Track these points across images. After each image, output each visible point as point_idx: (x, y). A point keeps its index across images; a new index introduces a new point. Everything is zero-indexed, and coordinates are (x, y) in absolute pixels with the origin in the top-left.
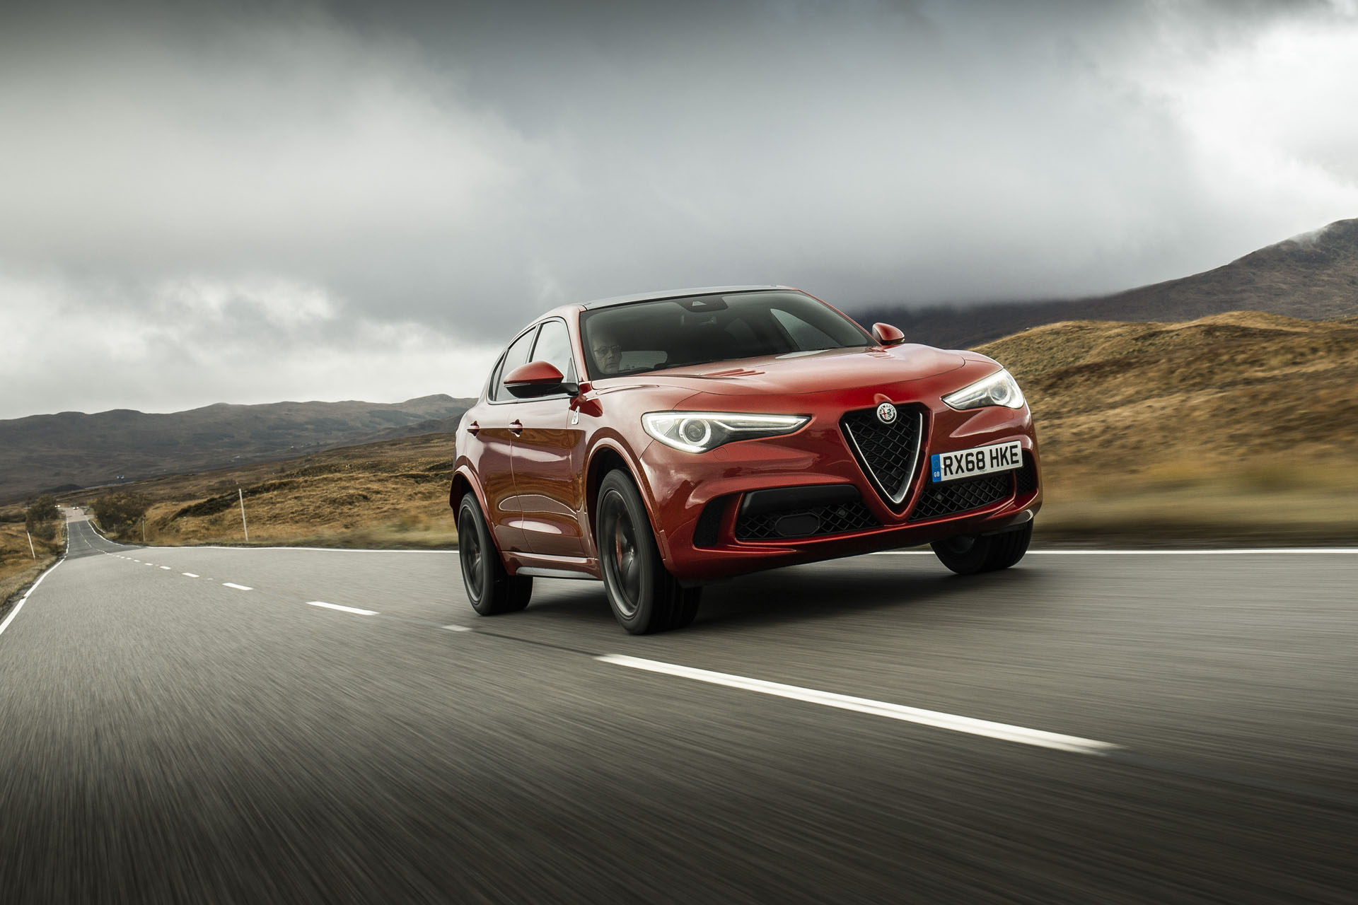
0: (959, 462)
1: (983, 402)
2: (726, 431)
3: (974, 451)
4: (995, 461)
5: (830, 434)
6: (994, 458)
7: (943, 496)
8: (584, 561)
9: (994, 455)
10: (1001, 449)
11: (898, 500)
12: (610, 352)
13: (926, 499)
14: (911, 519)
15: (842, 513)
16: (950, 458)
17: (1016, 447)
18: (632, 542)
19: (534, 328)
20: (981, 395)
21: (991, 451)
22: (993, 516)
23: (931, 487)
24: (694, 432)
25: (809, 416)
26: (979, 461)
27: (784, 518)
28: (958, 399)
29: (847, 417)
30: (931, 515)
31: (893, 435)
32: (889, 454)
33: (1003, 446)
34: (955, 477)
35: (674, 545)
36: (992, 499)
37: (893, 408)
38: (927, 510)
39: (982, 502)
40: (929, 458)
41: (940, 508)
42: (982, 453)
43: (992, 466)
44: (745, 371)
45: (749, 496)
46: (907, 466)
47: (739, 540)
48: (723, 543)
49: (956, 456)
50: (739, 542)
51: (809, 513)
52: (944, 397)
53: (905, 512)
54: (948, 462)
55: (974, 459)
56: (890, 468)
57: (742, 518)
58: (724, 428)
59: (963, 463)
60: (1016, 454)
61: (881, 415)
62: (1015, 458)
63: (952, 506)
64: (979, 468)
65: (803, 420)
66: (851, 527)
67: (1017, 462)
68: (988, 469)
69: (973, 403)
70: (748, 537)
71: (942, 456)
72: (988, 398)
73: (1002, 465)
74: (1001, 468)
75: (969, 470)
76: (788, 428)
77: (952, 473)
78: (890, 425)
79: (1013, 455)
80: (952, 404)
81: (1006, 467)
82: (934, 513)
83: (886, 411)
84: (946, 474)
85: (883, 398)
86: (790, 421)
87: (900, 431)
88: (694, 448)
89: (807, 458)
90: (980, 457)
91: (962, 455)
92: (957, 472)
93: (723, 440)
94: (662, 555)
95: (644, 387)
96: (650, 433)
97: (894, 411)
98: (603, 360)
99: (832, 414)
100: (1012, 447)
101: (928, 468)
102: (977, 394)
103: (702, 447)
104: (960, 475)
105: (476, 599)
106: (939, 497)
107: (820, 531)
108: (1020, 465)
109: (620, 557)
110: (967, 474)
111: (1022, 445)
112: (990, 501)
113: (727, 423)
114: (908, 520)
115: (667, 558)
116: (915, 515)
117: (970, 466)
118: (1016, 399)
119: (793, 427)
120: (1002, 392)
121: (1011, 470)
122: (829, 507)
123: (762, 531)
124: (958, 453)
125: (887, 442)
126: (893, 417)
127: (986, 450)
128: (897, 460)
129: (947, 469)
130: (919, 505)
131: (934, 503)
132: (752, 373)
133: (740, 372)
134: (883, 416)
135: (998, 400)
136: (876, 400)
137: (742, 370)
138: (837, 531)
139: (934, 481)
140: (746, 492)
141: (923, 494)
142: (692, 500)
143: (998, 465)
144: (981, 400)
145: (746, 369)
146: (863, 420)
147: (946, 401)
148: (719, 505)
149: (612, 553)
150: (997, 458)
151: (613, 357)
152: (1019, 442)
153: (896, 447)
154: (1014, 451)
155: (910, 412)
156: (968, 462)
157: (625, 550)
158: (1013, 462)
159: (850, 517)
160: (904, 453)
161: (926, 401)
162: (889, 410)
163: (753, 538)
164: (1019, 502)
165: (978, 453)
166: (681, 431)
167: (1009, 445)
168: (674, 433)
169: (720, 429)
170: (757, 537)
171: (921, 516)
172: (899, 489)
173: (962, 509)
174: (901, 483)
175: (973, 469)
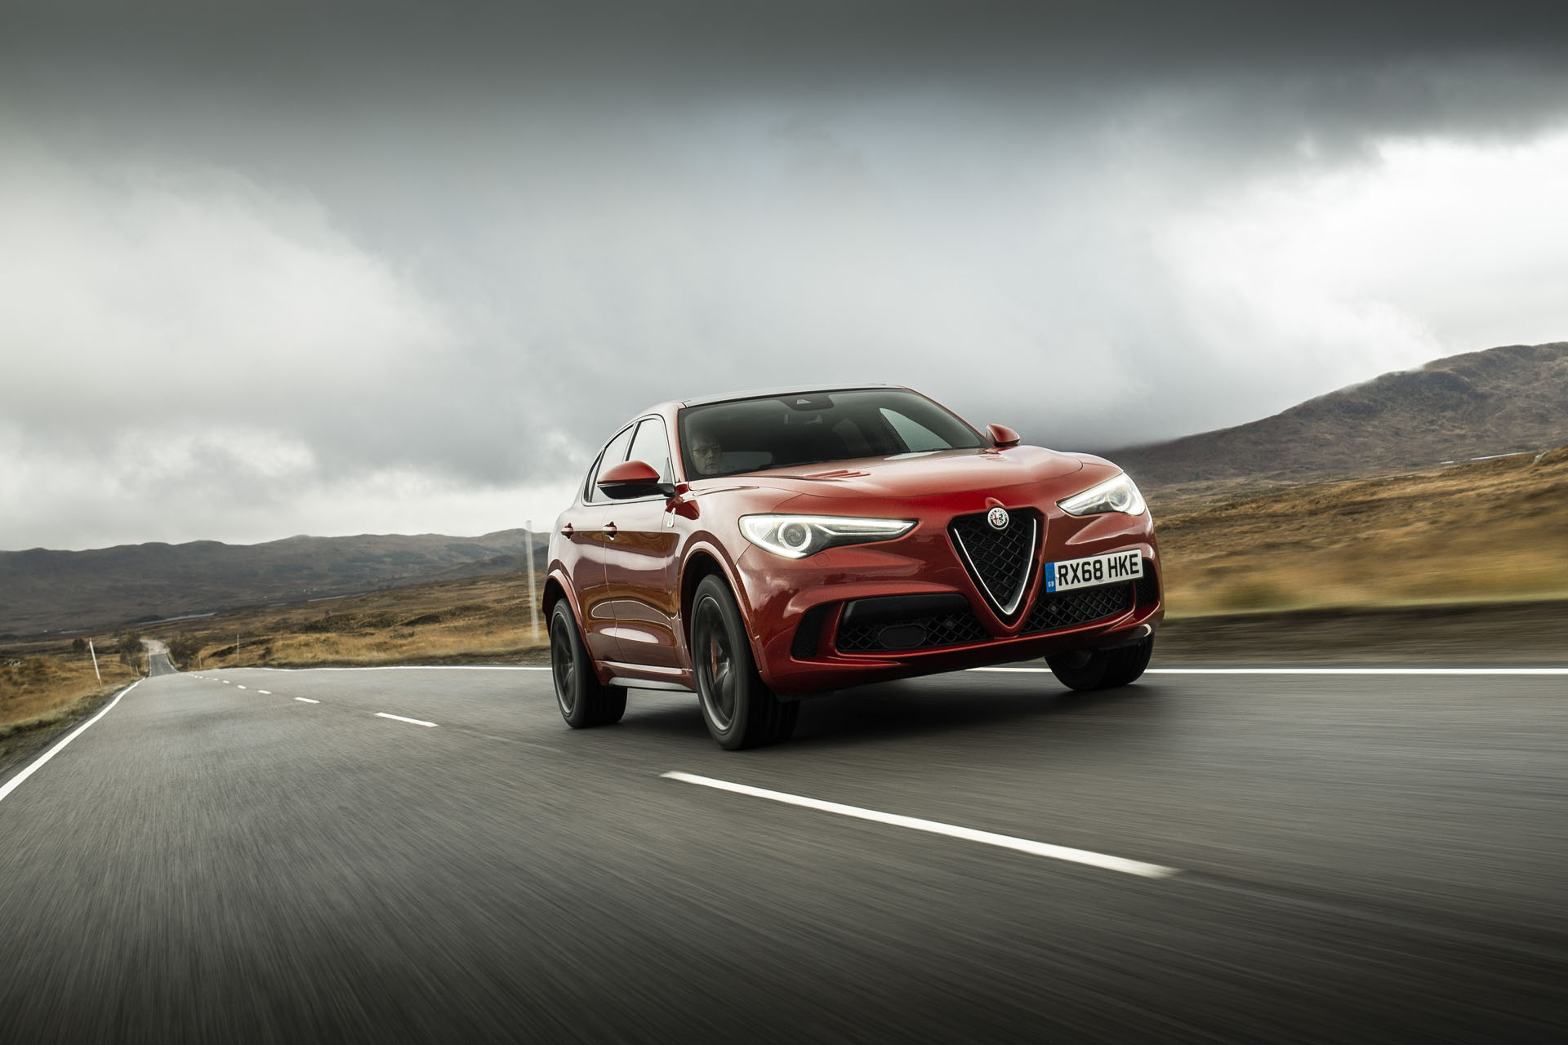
0: (1075, 571)
1: (1101, 508)
2: (827, 535)
3: (1091, 560)
4: (1113, 571)
5: (938, 539)
6: (1113, 567)
7: (1057, 607)
8: (677, 671)
9: (1113, 564)
10: (1120, 558)
11: (1010, 612)
12: (710, 452)
13: (1040, 610)
14: (1023, 631)
15: (950, 624)
16: (1065, 567)
17: (1136, 556)
18: (727, 652)
19: (632, 426)
20: (1099, 500)
21: (1109, 560)
22: (1110, 630)
23: (1046, 598)
24: (793, 536)
25: (916, 521)
26: (1096, 570)
27: (888, 629)
28: (1075, 504)
29: (955, 523)
30: (1045, 628)
31: (1006, 541)
32: (1000, 562)
33: (1123, 555)
34: (1070, 587)
35: (772, 655)
36: (1109, 611)
37: (1005, 513)
38: (1041, 622)
39: (1099, 615)
40: (1044, 565)
41: (1054, 620)
42: (1100, 562)
43: (1110, 576)
44: (850, 472)
45: (851, 606)
46: (1019, 575)
47: (839, 651)
48: (824, 655)
49: (1071, 565)
50: (839, 654)
51: (914, 624)
52: (1059, 502)
53: (1017, 623)
54: (1063, 571)
55: (1091, 568)
56: (1001, 576)
57: (844, 627)
58: (825, 533)
59: (1080, 573)
60: (1136, 564)
61: (992, 521)
62: (1134, 568)
63: (1068, 617)
64: (1096, 578)
65: (909, 525)
66: (959, 639)
67: (1137, 572)
68: (1106, 580)
69: (1091, 508)
70: (850, 648)
71: (1057, 565)
72: (1106, 504)
73: (1121, 575)
74: (1119, 579)
75: (1085, 580)
76: (892, 533)
77: (1067, 583)
78: (1001, 531)
79: (1133, 564)
80: (1068, 510)
81: (1125, 577)
82: (1048, 626)
83: (998, 516)
84: (1060, 584)
85: (993, 503)
86: (895, 526)
87: (1013, 537)
88: (793, 553)
89: (912, 565)
91: (1078, 564)
92: (1072, 582)
93: (825, 545)
94: (758, 666)
95: (743, 488)
96: (746, 536)
97: (1006, 516)
98: (703, 460)
99: (940, 520)
100: (1131, 556)
101: (1041, 576)
102: (1095, 499)
103: (802, 552)
104: (1077, 585)
105: (567, 711)
106: (1054, 608)
107: (925, 644)
108: (1140, 575)
109: (715, 668)
110: (1083, 584)
111: (1142, 555)
112: (1107, 613)
113: (830, 528)
114: (1021, 632)
115: (763, 670)
116: (1030, 625)
117: (1087, 576)
118: (1136, 505)
119: (898, 532)
120: (1122, 499)
121: (1131, 581)
122: (936, 617)
123: (865, 642)
124: (1074, 562)
125: (998, 549)
126: (1005, 523)
127: (1104, 558)
128: (1008, 569)
129: (1063, 578)
130: (1032, 616)
131: (1048, 615)
132: (857, 474)
133: (845, 474)
134: (994, 521)
135: (1117, 505)
136: (988, 505)
137: (846, 472)
138: (944, 643)
139: (1048, 591)
140: (848, 601)
141: (1037, 604)
142: (791, 608)
143: (1117, 575)
144: (1099, 506)
145: (851, 470)
146: (973, 525)
147: (1062, 506)
148: (818, 614)
149: (707, 662)
150: (1115, 567)
151: (713, 457)
152: (1139, 551)
153: (1007, 555)
154: (1134, 560)
155: (1023, 518)
156: (1084, 572)
157: (720, 660)
158: (1133, 572)
159: (958, 628)
160: (1016, 561)
161: (1039, 505)
162: (1001, 515)
163: (855, 649)
164: (1139, 615)
165: (1095, 562)
166: (780, 535)
167: (1128, 553)
168: (773, 537)
169: (821, 533)
170: (859, 648)
171: (1034, 628)
172: (1010, 598)
173: (1078, 621)
174: (1013, 594)
175: (1089, 579)
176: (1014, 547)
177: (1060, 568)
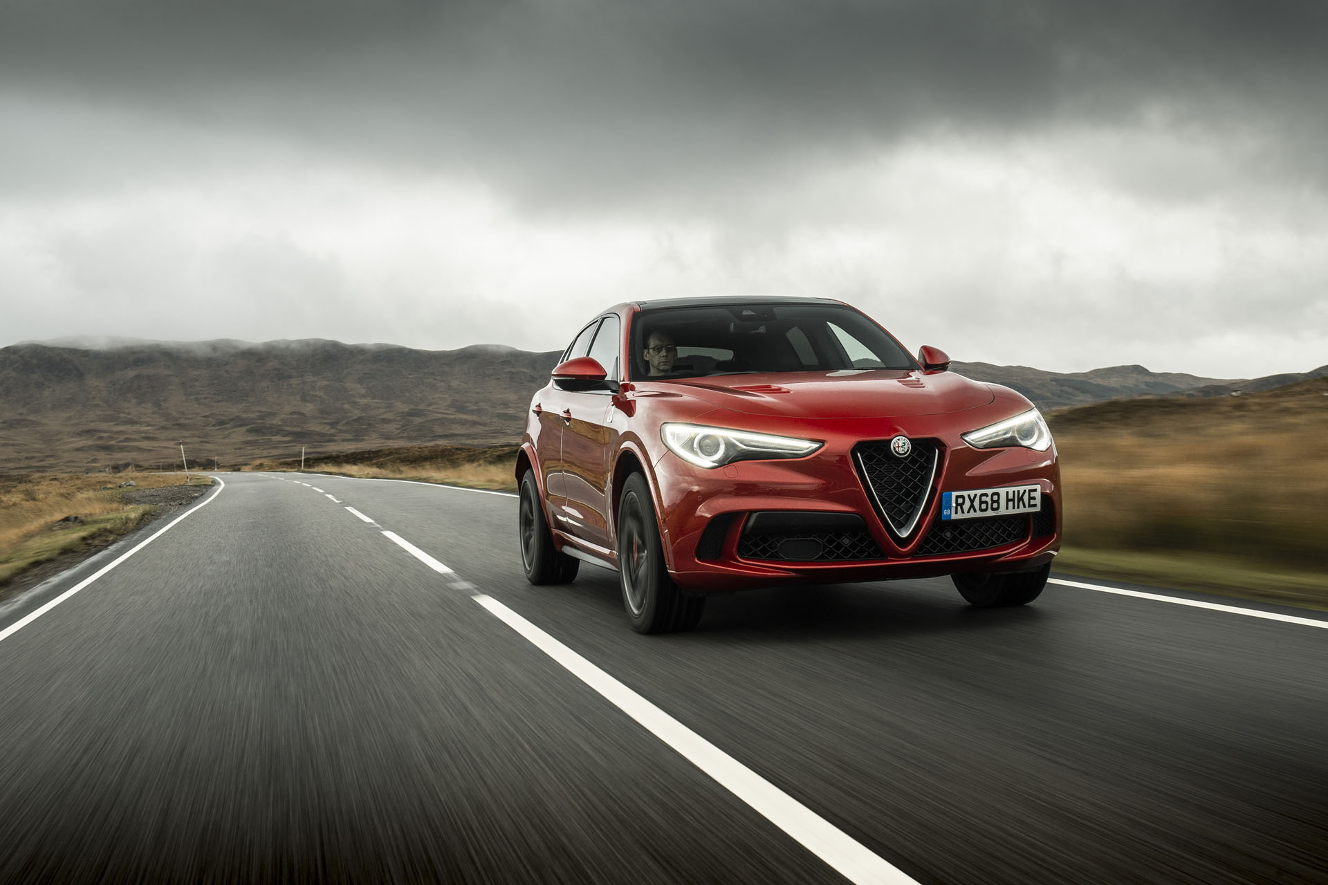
0: (972, 501)
1: (1007, 442)
2: (739, 449)
3: (990, 491)
4: (1011, 504)
5: (842, 459)
6: (1011, 500)
7: (952, 534)
8: (606, 551)
9: (1011, 496)
10: (1018, 492)
11: (905, 534)
12: (664, 351)
13: (934, 535)
14: (915, 554)
15: (846, 541)
16: (963, 497)
17: (1035, 490)
18: (645, 543)
19: (597, 321)
20: (1005, 434)
21: (1007, 492)
22: (1003, 559)
23: (940, 524)
24: (706, 447)
25: (823, 442)
26: (993, 502)
27: (788, 541)
28: (979, 437)
29: (859, 447)
30: (938, 552)
31: (906, 468)
32: (899, 488)
33: (1021, 489)
34: (966, 516)
35: (679, 554)
36: (1004, 540)
37: (908, 442)
38: (934, 547)
39: (993, 543)
40: (941, 495)
41: (949, 546)
42: (998, 494)
43: (1007, 508)
44: (773, 388)
45: (754, 516)
46: (917, 500)
47: (740, 557)
48: (726, 559)
49: (969, 496)
50: (740, 560)
51: (810, 539)
52: (963, 434)
53: (909, 547)
54: (960, 501)
55: (988, 499)
56: (899, 501)
57: (745, 536)
58: (737, 446)
59: (976, 503)
60: (1034, 498)
61: (894, 448)
62: (1032, 502)
63: (962, 544)
64: (993, 509)
65: (815, 446)
66: (854, 556)
67: (1035, 505)
68: (1003, 511)
69: (997, 442)
70: (751, 555)
71: (954, 494)
72: (1013, 438)
73: (1018, 507)
74: (1016, 511)
75: (981, 510)
76: (799, 452)
77: (963, 512)
78: (903, 458)
79: (1030, 498)
80: (972, 442)
81: (1022, 510)
82: (941, 550)
83: (901, 444)
84: (956, 513)
85: (900, 431)
86: (801, 445)
87: (914, 465)
88: (705, 462)
89: (811, 483)
90: (995, 498)
91: (976, 495)
92: (968, 512)
93: (737, 457)
96: (666, 442)
97: (908, 445)
99: (844, 443)
100: (1030, 491)
101: (938, 504)
102: (1000, 433)
103: (714, 462)
104: (972, 515)
105: (528, 569)
106: (948, 534)
107: (822, 557)
108: (1038, 509)
109: (636, 556)
110: (979, 514)
111: (1041, 489)
112: (1001, 543)
113: (742, 442)
114: (912, 554)
115: (670, 567)
116: (920, 550)
117: (984, 506)
118: (1042, 441)
119: (805, 451)
120: (1028, 433)
121: (1028, 514)
122: (833, 534)
123: (764, 551)
124: (972, 493)
125: (899, 475)
126: (908, 451)
127: (1002, 491)
128: (908, 494)
129: (959, 507)
130: (926, 540)
131: (942, 540)
133: (765, 390)
134: (897, 449)
135: (1023, 440)
136: (890, 434)
137: (769, 386)
138: (838, 559)
139: (943, 519)
140: (752, 512)
141: (932, 530)
142: (702, 512)
143: (1014, 508)
144: (1005, 439)
145: (773, 386)
146: (876, 453)
147: (966, 438)
148: (725, 520)
149: (629, 550)
150: (1013, 500)
152: (1039, 486)
153: (907, 481)
154: (1033, 494)
156: (981, 502)
157: (640, 550)
158: (1030, 506)
159: (853, 546)
160: (916, 487)
161: (942, 435)
162: (904, 443)
163: (755, 557)
164: (1037, 544)
165: (994, 494)
166: (695, 445)
167: (1028, 488)
168: (689, 445)
169: (734, 445)
170: (758, 555)
171: (928, 551)
172: (906, 523)
173: (972, 548)
174: (909, 518)
175: (986, 510)
176: (915, 474)
177: (957, 497)
